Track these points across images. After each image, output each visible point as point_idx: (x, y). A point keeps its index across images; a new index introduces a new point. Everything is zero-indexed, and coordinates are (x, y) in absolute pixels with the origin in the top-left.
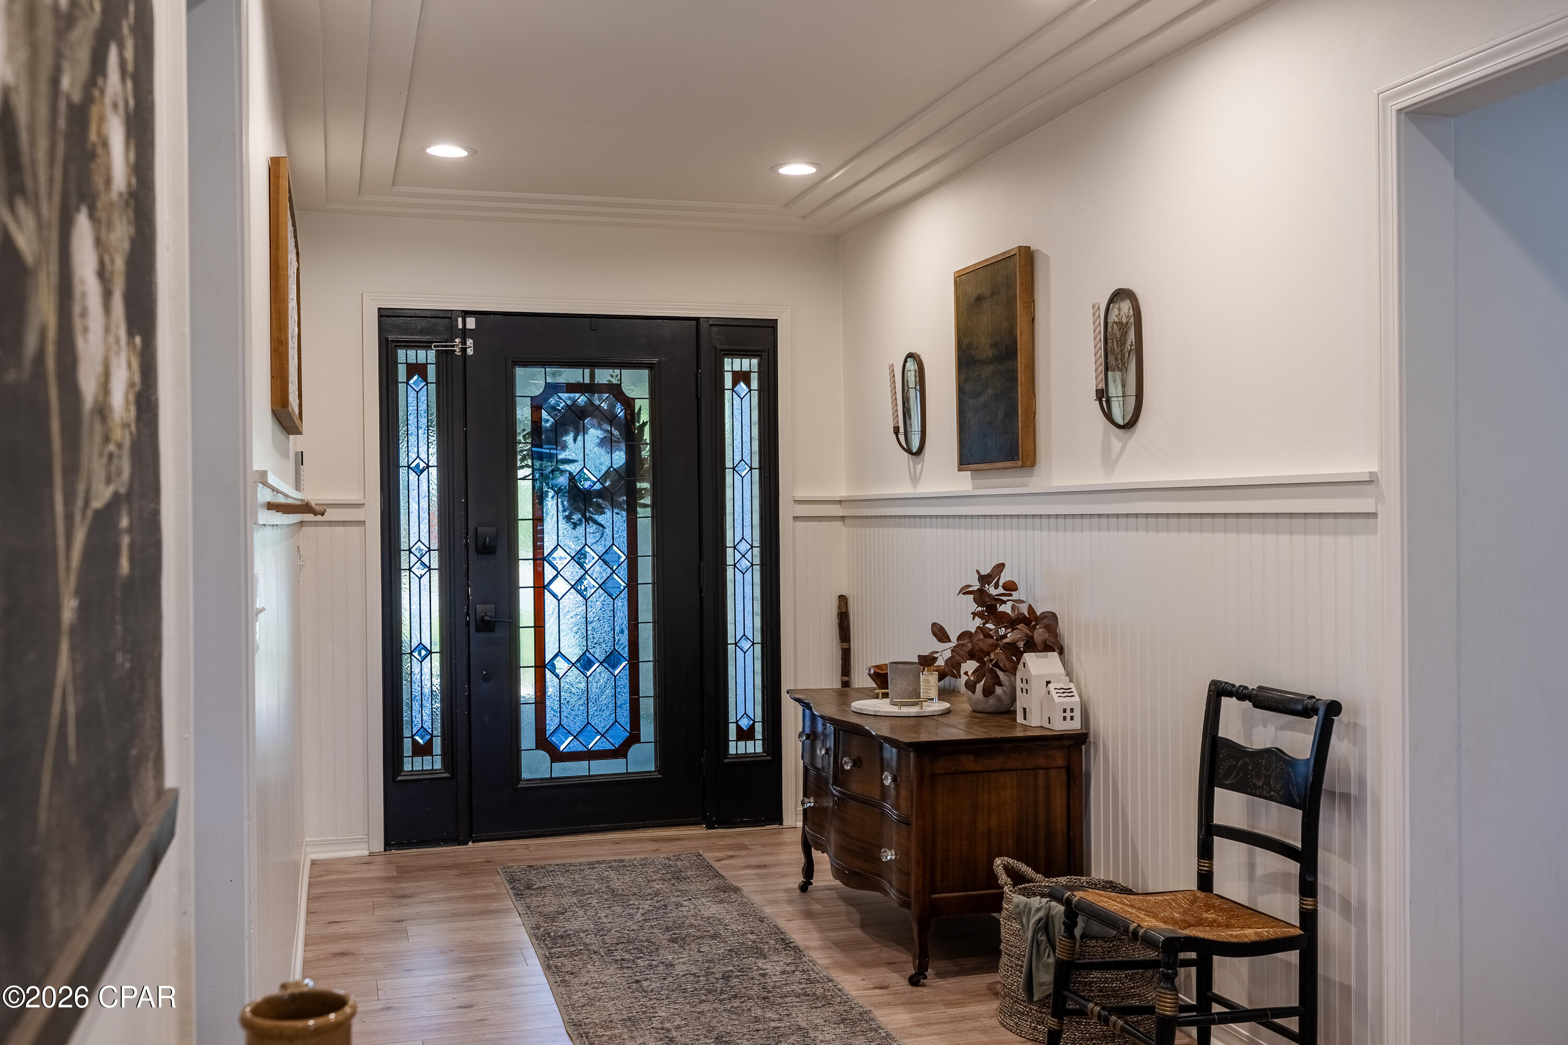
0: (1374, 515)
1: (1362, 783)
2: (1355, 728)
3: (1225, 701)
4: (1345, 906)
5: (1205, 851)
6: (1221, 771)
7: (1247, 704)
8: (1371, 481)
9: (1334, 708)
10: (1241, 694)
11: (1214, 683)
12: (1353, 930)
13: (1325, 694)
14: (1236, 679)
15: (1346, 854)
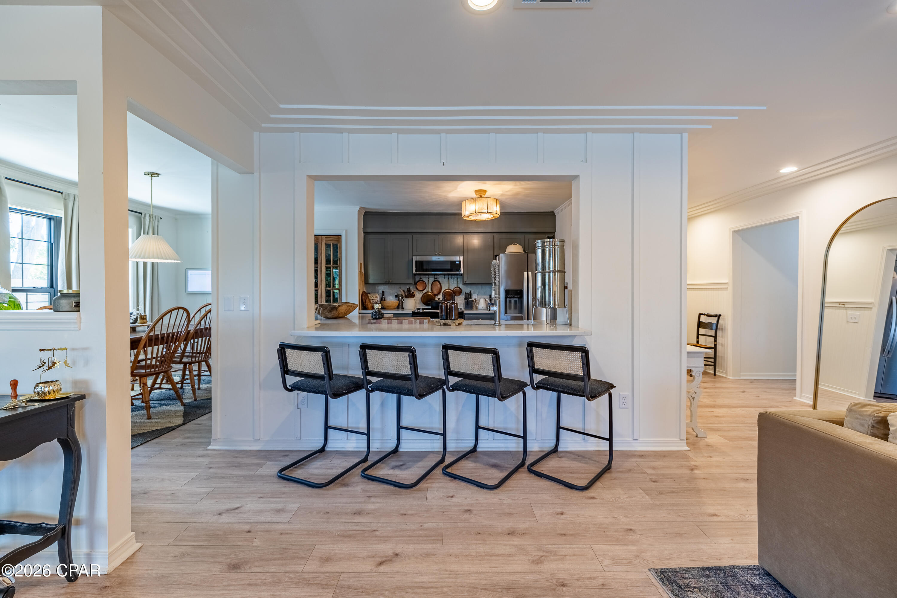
0: (727, 288)
1: (725, 327)
2: (724, 319)
3: (701, 316)
4: (722, 345)
5: (698, 338)
6: (701, 326)
7: (706, 316)
8: (727, 283)
9: (720, 315)
10: (704, 315)
11: (699, 313)
12: (723, 348)
13: (718, 314)
14: (703, 313)
15: (722, 337)
